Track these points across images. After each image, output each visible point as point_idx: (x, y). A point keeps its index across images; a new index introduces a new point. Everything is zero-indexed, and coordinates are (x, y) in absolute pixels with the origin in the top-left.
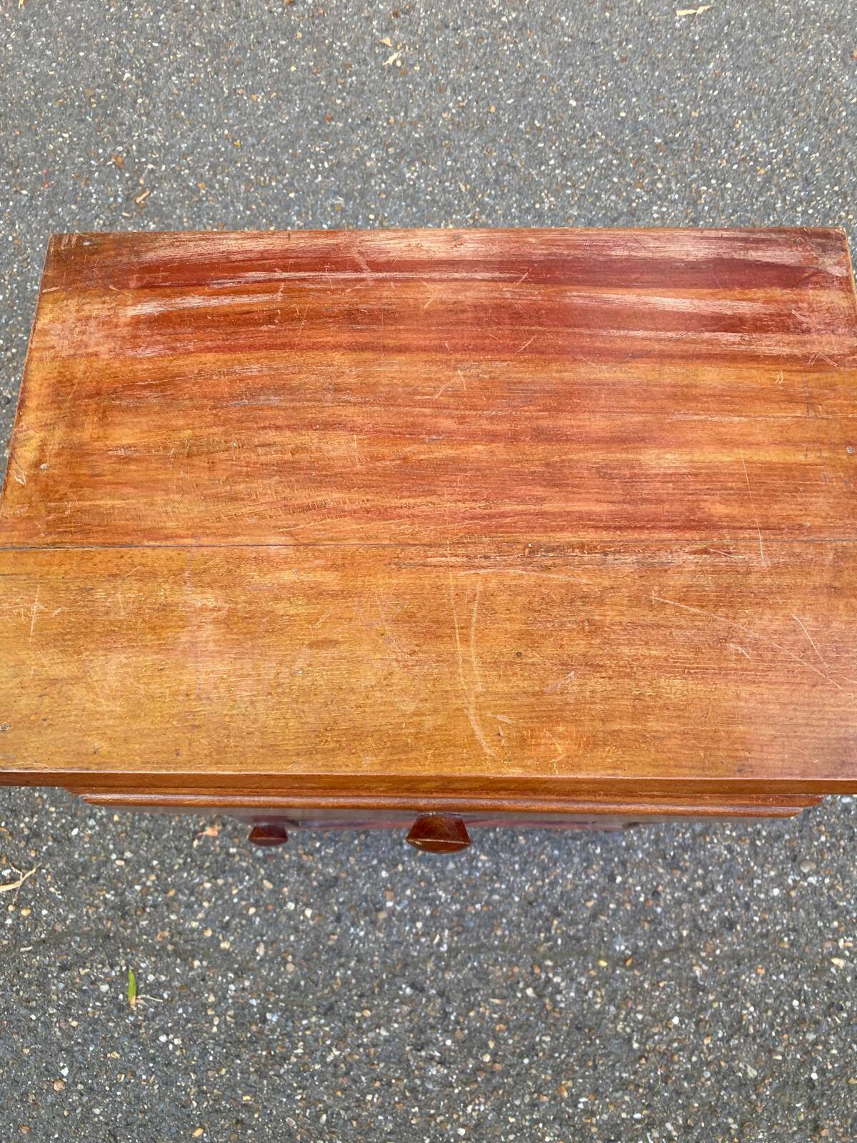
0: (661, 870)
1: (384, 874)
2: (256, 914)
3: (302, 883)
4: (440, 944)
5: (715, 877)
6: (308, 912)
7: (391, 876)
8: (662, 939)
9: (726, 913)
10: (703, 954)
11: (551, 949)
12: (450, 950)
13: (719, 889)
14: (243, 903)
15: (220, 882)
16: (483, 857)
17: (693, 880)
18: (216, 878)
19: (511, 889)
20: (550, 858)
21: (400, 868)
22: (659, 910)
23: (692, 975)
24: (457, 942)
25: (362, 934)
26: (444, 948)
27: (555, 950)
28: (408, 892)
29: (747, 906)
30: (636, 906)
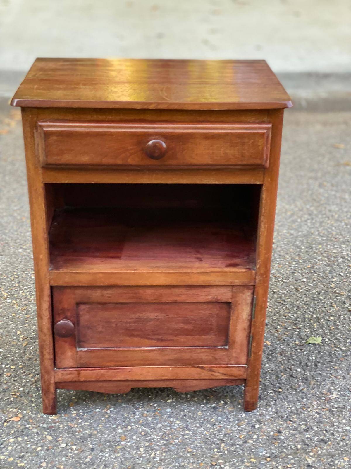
0: (281, 422)
1: (120, 431)
2: (41, 450)
3: (70, 437)
4: (154, 458)
5: (312, 424)
6: (74, 447)
7: (124, 432)
8: (286, 449)
9: (321, 438)
10: (311, 454)
11: (221, 456)
12: (161, 460)
13: (315, 429)
14: (34, 447)
15: (20, 439)
16: (178, 422)
17: (299, 425)
18: (16, 437)
19: (195, 434)
20: (216, 421)
21: (129, 428)
22: (282, 438)
23: (306, 462)
24: (165, 456)
25: (107, 455)
26: (157, 459)
27: (224, 456)
28: (134, 437)
29: (333, 434)
30: (269, 437)
